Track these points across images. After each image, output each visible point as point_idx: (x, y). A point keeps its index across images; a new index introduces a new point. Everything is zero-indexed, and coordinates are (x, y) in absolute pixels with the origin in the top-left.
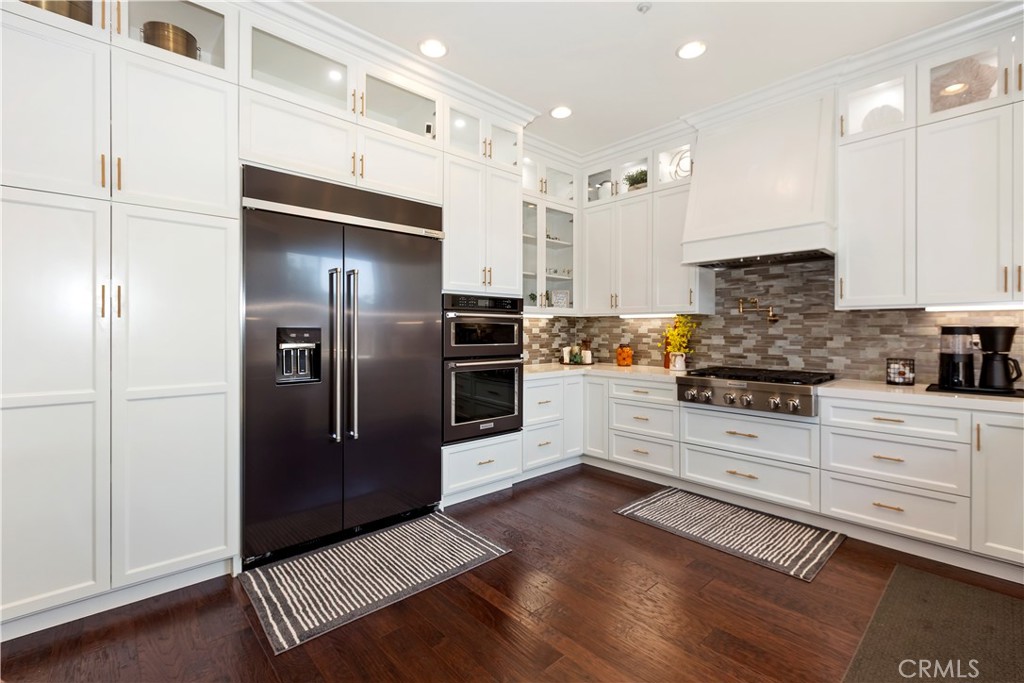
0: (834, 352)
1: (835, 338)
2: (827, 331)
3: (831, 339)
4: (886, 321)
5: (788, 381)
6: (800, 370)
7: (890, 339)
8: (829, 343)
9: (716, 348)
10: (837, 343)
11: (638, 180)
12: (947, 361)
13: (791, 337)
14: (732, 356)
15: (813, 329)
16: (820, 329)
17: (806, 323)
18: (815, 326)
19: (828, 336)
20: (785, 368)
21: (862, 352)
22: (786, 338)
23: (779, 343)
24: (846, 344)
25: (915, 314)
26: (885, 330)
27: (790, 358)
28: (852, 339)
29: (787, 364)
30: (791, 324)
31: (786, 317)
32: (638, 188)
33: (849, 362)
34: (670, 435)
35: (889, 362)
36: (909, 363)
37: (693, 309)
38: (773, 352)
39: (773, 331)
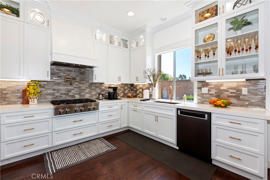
0: (86, 93)
1: (87, 89)
2: (85, 88)
3: (86, 90)
4: (97, 85)
5: (87, 102)
6: (78, 99)
7: (97, 90)
8: (85, 91)
9: (49, 94)
10: (87, 91)
12: (109, 93)
13: (76, 89)
14: (56, 96)
15: (82, 87)
16: (83, 87)
17: (80, 85)
18: (82, 86)
19: (85, 89)
20: (74, 99)
21: (92, 93)
22: (74, 90)
23: (72, 91)
24: (89, 91)
25: (102, 84)
26: (96, 87)
27: (75, 95)
28: (90, 90)
29: (75, 97)
30: (76, 86)
31: (75, 84)
33: (89, 95)
34: (47, 131)
35: (99, 94)
36: (103, 95)
37: (49, 79)
38: (70, 94)
39: (70, 88)
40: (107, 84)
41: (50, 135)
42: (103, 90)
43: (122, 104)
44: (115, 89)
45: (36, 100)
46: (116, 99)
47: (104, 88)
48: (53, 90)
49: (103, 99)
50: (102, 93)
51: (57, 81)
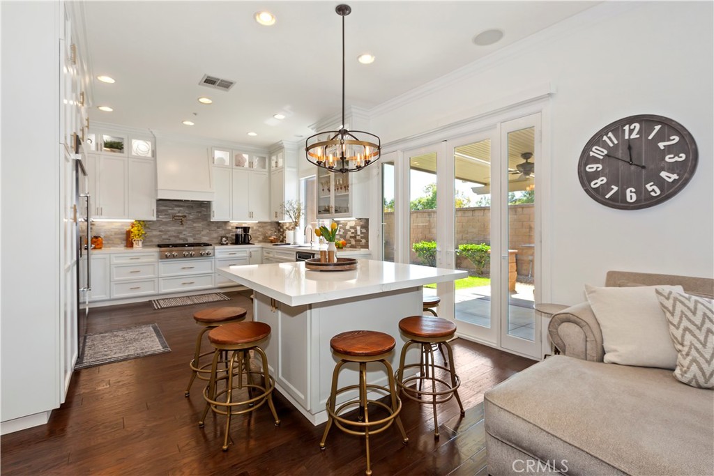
1: (204, 230)
2: (201, 228)
4: (219, 225)
7: (219, 231)
8: (202, 232)
9: (155, 236)
10: (205, 232)
11: (116, 146)
12: (237, 236)
13: (189, 230)
14: (164, 239)
16: (199, 227)
17: (194, 225)
18: (197, 226)
19: (202, 230)
20: (186, 242)
21: (212, 235)
22: (186, 231)
23: (184, 233)
24: (207, 232)
25: (226, 223)
26: (218, 228)
27: (188, 238)
28: (209, 231)
30: (188, 225)
31: (186, 223)
32: (114, 152)
34: (152, 276)
35: (222, 237)
36: (227, 238)
37: (154, 218)
38: (181, 236)
39: (181, 228)
40: (234, 222)
41: (156, 280)
42: (230, 231)
43: (251, 250)
44: (246, 229)
45: (140, 243)
46: (249, 243)
47: (230, 228)
48: (160, 231)
49: (227, 244)
50: (227, 235)
51: (164, 220)
